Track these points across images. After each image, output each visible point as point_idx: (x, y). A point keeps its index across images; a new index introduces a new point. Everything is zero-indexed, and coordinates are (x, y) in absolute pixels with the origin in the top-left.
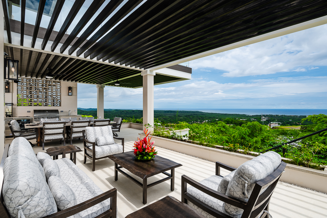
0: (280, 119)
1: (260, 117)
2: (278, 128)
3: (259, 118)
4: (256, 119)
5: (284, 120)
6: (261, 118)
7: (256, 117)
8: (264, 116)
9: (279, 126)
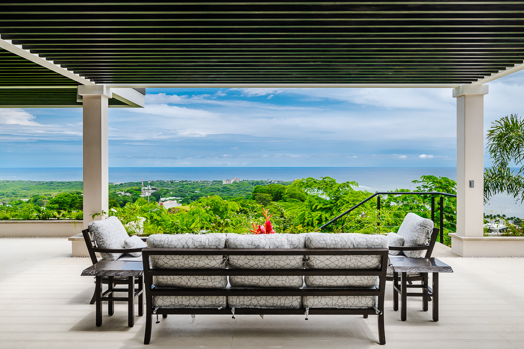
0: (179, 191)
1: (138, 188)
2: (178, 210)
3: (136, 190)
4: (130, 193)
5: (187, 192)
6: (140, 190)
7: (129, 188)
8: (146, 184)
9: (180, 206)
